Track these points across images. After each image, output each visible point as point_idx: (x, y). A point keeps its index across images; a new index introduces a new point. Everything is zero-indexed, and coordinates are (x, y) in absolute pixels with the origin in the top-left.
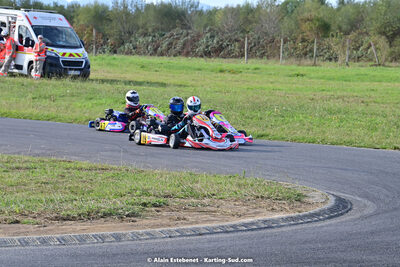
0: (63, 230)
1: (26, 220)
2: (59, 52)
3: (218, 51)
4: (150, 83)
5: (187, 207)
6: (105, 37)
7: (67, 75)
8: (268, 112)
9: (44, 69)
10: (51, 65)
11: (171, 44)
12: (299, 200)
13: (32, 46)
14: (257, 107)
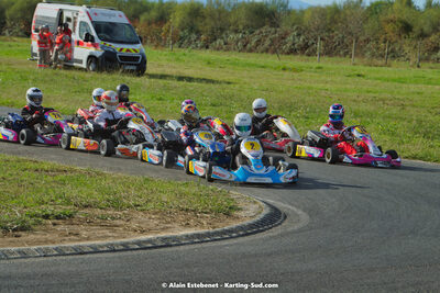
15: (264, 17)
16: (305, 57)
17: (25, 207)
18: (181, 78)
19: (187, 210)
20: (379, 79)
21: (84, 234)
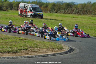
15: (69, 6)
16: (78, 15)
17: (17, 47)
18: (51, 19)
19: (52, 48)
20: (95, 20)
21: (30, 53)
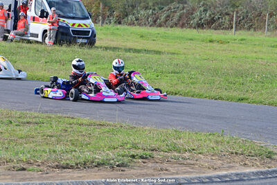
0: (62, 176)
1: (31, 168)
2: (70, 22)
3: (210, 23)
4: (147, 51)
5: (170, 159)
6: (111, 10)
7: (76, 43)
8: (249, 79)
9: (56, 37)
10: (63, 34)
11: (168, 16)
12: (270, 157)
13: (47, 17)
14: (239, 74)
